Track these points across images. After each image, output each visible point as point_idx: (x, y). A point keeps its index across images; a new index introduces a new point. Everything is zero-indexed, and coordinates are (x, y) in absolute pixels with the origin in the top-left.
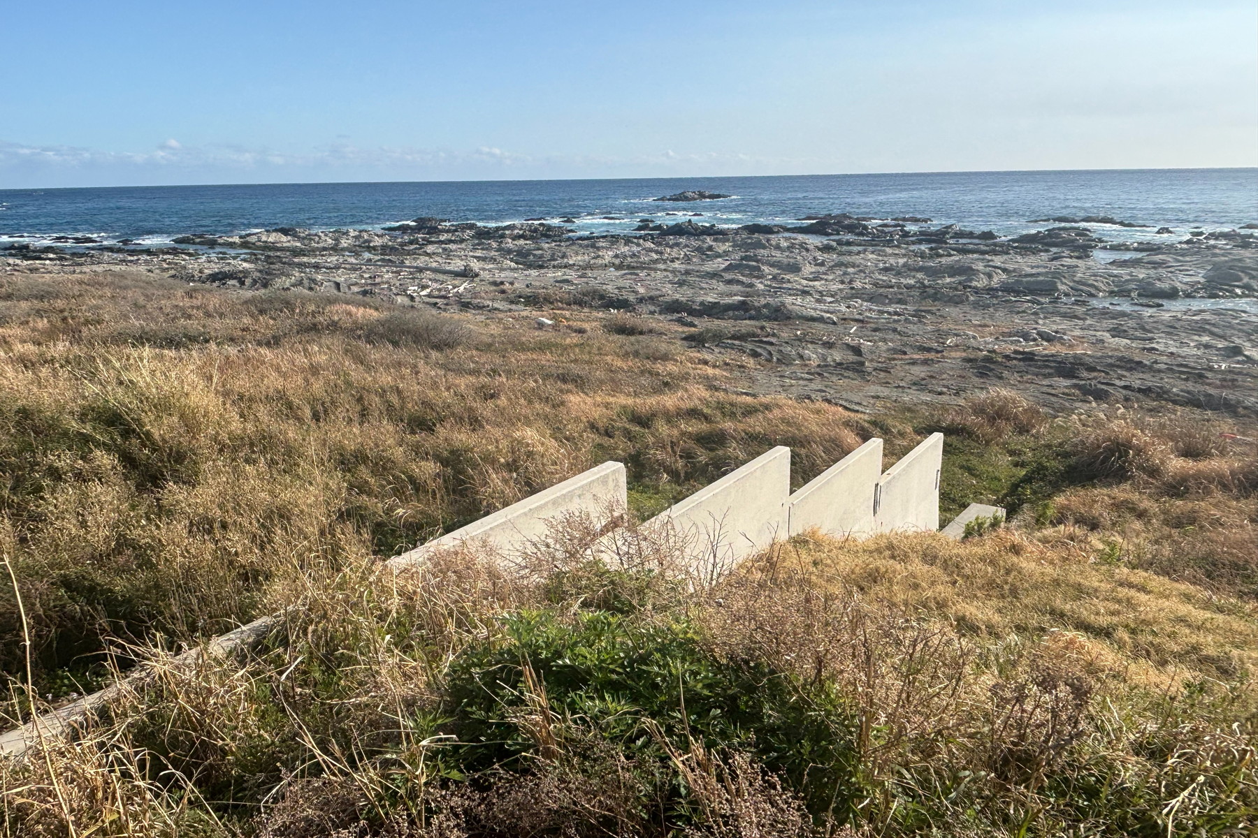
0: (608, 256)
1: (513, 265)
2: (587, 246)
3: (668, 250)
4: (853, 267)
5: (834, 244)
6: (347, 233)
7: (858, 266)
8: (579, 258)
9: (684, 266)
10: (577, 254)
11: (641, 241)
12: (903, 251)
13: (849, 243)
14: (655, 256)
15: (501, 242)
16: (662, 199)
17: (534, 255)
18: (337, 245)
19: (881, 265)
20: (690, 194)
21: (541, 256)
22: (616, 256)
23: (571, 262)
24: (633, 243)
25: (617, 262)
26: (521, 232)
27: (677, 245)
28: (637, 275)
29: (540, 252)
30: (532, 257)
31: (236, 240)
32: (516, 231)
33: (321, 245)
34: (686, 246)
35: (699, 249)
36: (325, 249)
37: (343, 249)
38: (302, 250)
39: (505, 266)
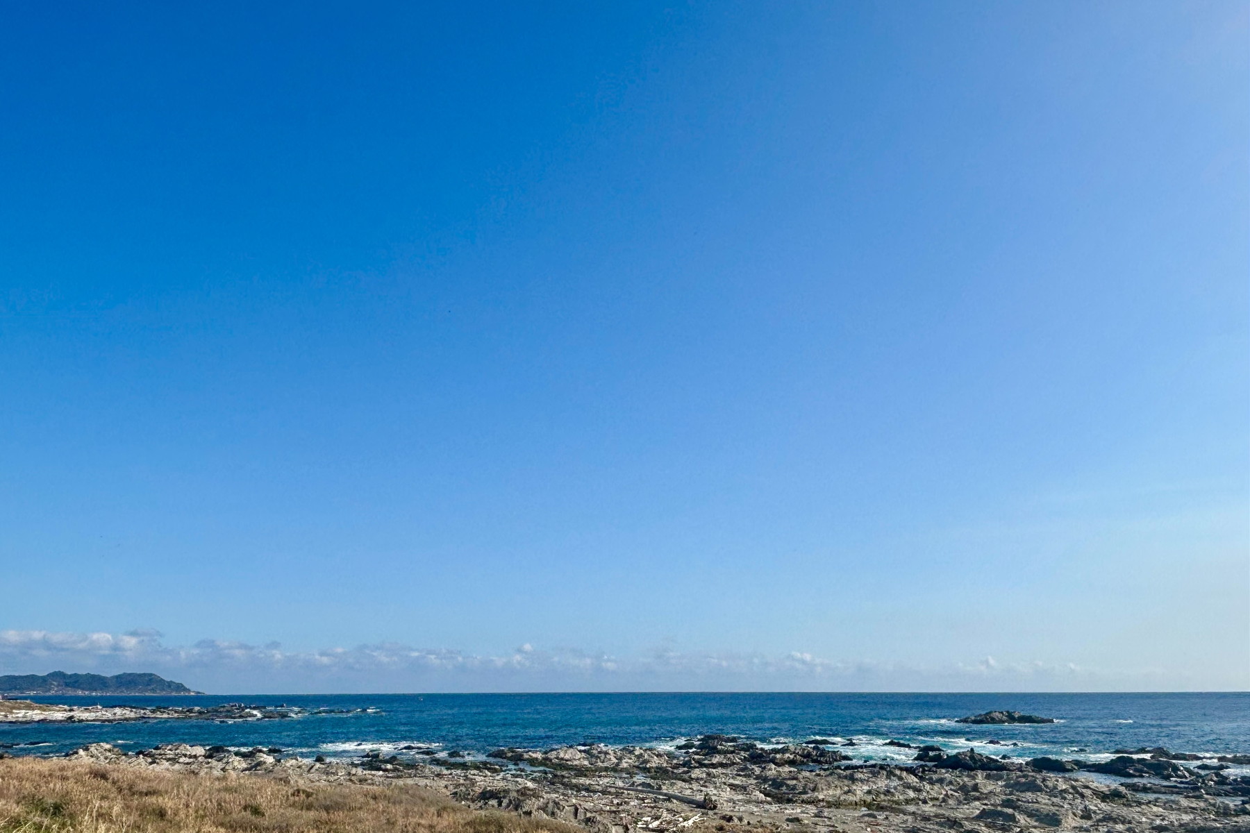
0: (860, 790)
1: (762, 796)
2: (846, 777)
3: (928, 787)
4: (1123, 823)
5: (1122, 789)
6: (631, 752)
7: (1130, 822)
8: (831, 792)
9: (934, 809)
10: (829, 786)
11: (904, 774)
12: (1202, 805)
13: (1145, 790)
14: (912, 794)
15: (764, 768)
16: (965, 721)
17: (788, 786)
18: (618, 765)
19: (1158, 822)
20: (997, 715)
21: (794, 788)
22: (869, 792)
23: (821, 797)
24: (895, 775)
25: (869, 799)
26: (792, 757)
27: (941, 781)
28: (875, 817)
29: (794, 782)
30: (784, 788)
31: (539, 756)
32: (787, 755)
33: (606, 764)
34: (951, 783)
35: (963, 788)
36: (606, 769)
37: (622, 770)
38: (587, 769)
39: (754, 798)
